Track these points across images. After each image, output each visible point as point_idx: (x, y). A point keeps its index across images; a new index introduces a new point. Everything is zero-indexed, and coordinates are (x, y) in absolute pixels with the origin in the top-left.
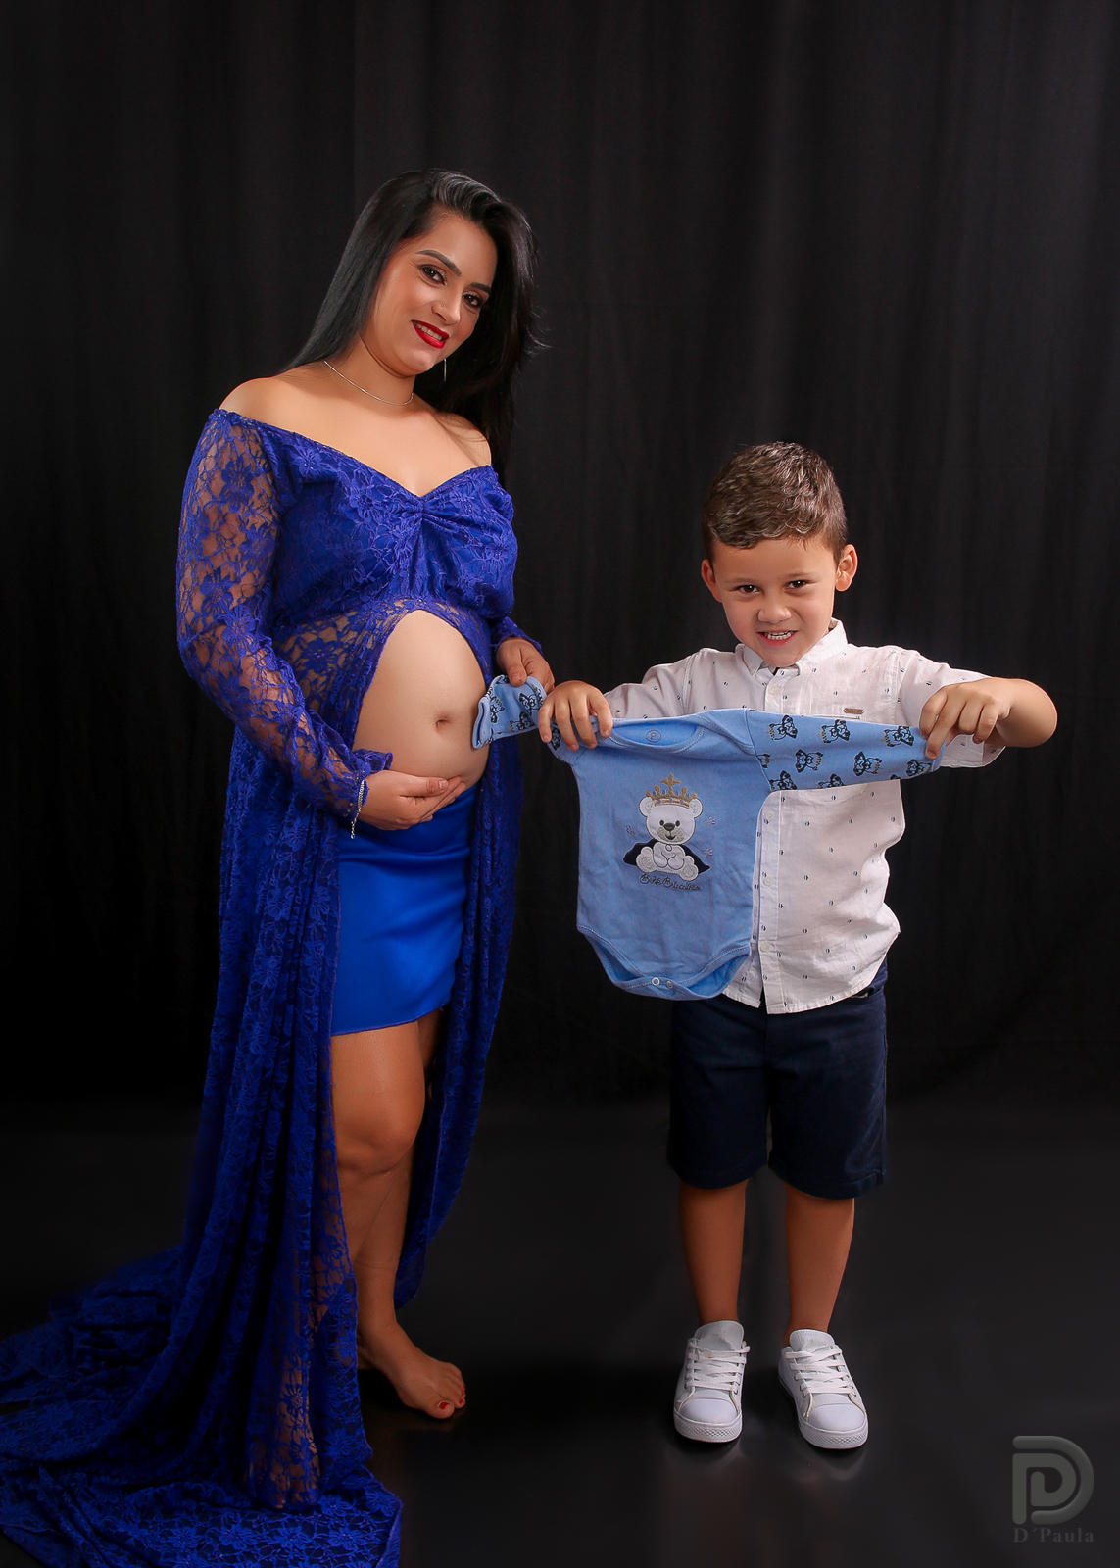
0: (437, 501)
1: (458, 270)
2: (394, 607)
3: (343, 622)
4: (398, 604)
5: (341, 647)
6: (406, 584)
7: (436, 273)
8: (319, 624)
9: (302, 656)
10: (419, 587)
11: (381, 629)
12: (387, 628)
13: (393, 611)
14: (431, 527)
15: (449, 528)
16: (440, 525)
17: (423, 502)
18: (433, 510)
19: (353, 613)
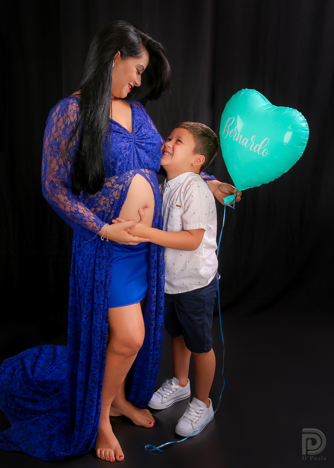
0: (138, 135)
3: (113, 180)
4: (131, 173)
6: (132, 166)
10: (136, 166)
11: (127, 184)
12: (129, 183)
13: (130, 176)
14: (137, 144)
15: (143, 143)
16: (140, 142)
17: (134, 136)
18: (137, 137)
19: (117, 177)
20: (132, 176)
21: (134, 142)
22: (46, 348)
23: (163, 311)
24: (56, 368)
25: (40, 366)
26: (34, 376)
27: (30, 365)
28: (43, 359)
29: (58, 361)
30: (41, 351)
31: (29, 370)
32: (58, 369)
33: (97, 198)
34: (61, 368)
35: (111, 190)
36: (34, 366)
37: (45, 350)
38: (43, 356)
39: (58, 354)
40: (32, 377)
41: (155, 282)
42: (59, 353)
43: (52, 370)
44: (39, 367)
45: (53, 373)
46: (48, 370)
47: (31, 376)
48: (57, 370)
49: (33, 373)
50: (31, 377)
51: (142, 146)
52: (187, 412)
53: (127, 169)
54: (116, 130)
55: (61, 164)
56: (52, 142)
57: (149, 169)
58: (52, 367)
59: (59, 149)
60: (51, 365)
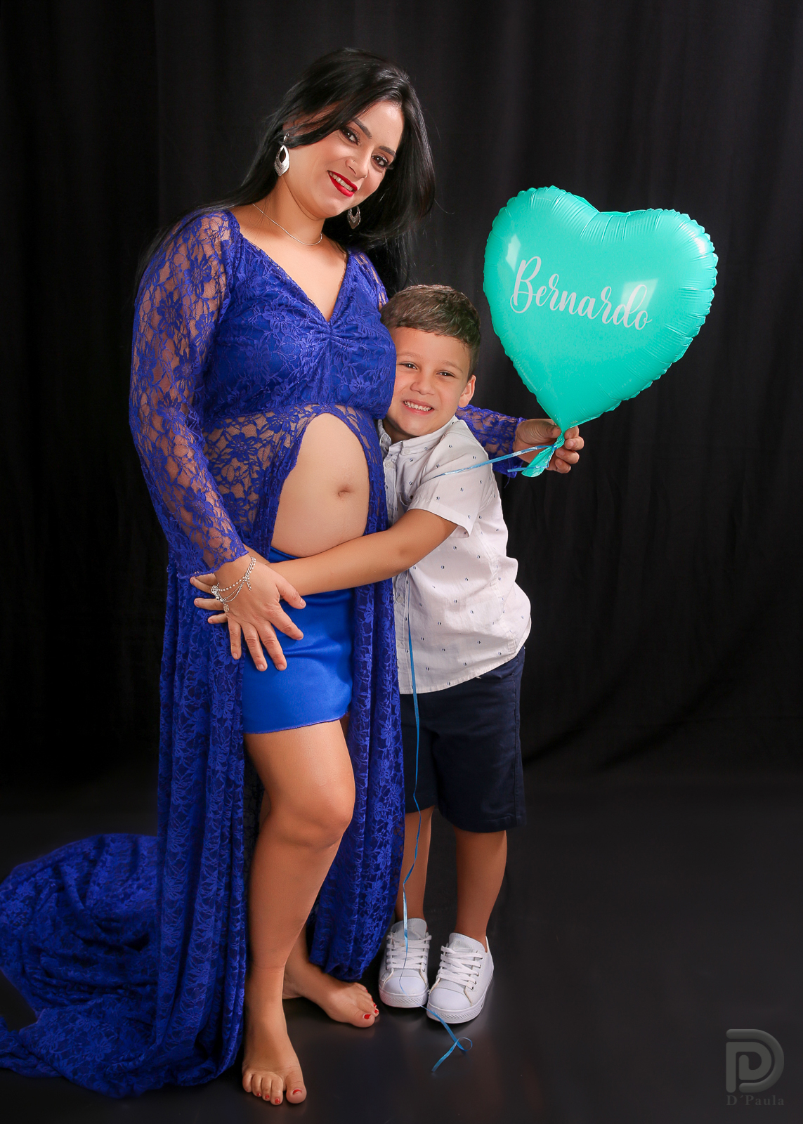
0: (340, 325)
1: (369, 133)
2: (304, 411)
3: (261, 421)
4: (308, 409)
5: (261, 442)
6: (314, 393)
7: (352, 134)
8: (241, 420)
9: (228, 446)
10: (325, 395)
11: (296, 430)
12: (300, 430)
13: (303, 415)
14: (336, 346)
15: (351, 347)
16: (344, 344)
17: (330, 326)
18: (338, 332)
19: (270, 415)
20: (309, 415)
21: (330, 343)
22: (113, 840)
24: (138, 888)
25: (100, 882)
26: (87, 904)
27: (75, 880)
28: (108, 865)
29: (143, 871)
30: (101, 846)
31: (75, 890)
32: (144, 889)
33: (218, 462)
34: (152, 886)
35: (253, 445)
36: (85, 882)
37: (112, 845)
38: (106, 859)
39: (143, 855)
40: (83, 908)
42: (145, 853)
43: (128, 891)
44: (99, 885)
45: (131, 898)
46: (121, 890)
47: (81, 904)
48: (141, 891)
49: (83, 898)
50: (80, 906)
51: (348, 353)
52: (443, 968)
53: (299, 398)
54: (294, 307)
55: (185, 352)
56: (162, 301)
57: (357, 407)
58: (130, 885)
59: (179, 316)
60: (127, 880)
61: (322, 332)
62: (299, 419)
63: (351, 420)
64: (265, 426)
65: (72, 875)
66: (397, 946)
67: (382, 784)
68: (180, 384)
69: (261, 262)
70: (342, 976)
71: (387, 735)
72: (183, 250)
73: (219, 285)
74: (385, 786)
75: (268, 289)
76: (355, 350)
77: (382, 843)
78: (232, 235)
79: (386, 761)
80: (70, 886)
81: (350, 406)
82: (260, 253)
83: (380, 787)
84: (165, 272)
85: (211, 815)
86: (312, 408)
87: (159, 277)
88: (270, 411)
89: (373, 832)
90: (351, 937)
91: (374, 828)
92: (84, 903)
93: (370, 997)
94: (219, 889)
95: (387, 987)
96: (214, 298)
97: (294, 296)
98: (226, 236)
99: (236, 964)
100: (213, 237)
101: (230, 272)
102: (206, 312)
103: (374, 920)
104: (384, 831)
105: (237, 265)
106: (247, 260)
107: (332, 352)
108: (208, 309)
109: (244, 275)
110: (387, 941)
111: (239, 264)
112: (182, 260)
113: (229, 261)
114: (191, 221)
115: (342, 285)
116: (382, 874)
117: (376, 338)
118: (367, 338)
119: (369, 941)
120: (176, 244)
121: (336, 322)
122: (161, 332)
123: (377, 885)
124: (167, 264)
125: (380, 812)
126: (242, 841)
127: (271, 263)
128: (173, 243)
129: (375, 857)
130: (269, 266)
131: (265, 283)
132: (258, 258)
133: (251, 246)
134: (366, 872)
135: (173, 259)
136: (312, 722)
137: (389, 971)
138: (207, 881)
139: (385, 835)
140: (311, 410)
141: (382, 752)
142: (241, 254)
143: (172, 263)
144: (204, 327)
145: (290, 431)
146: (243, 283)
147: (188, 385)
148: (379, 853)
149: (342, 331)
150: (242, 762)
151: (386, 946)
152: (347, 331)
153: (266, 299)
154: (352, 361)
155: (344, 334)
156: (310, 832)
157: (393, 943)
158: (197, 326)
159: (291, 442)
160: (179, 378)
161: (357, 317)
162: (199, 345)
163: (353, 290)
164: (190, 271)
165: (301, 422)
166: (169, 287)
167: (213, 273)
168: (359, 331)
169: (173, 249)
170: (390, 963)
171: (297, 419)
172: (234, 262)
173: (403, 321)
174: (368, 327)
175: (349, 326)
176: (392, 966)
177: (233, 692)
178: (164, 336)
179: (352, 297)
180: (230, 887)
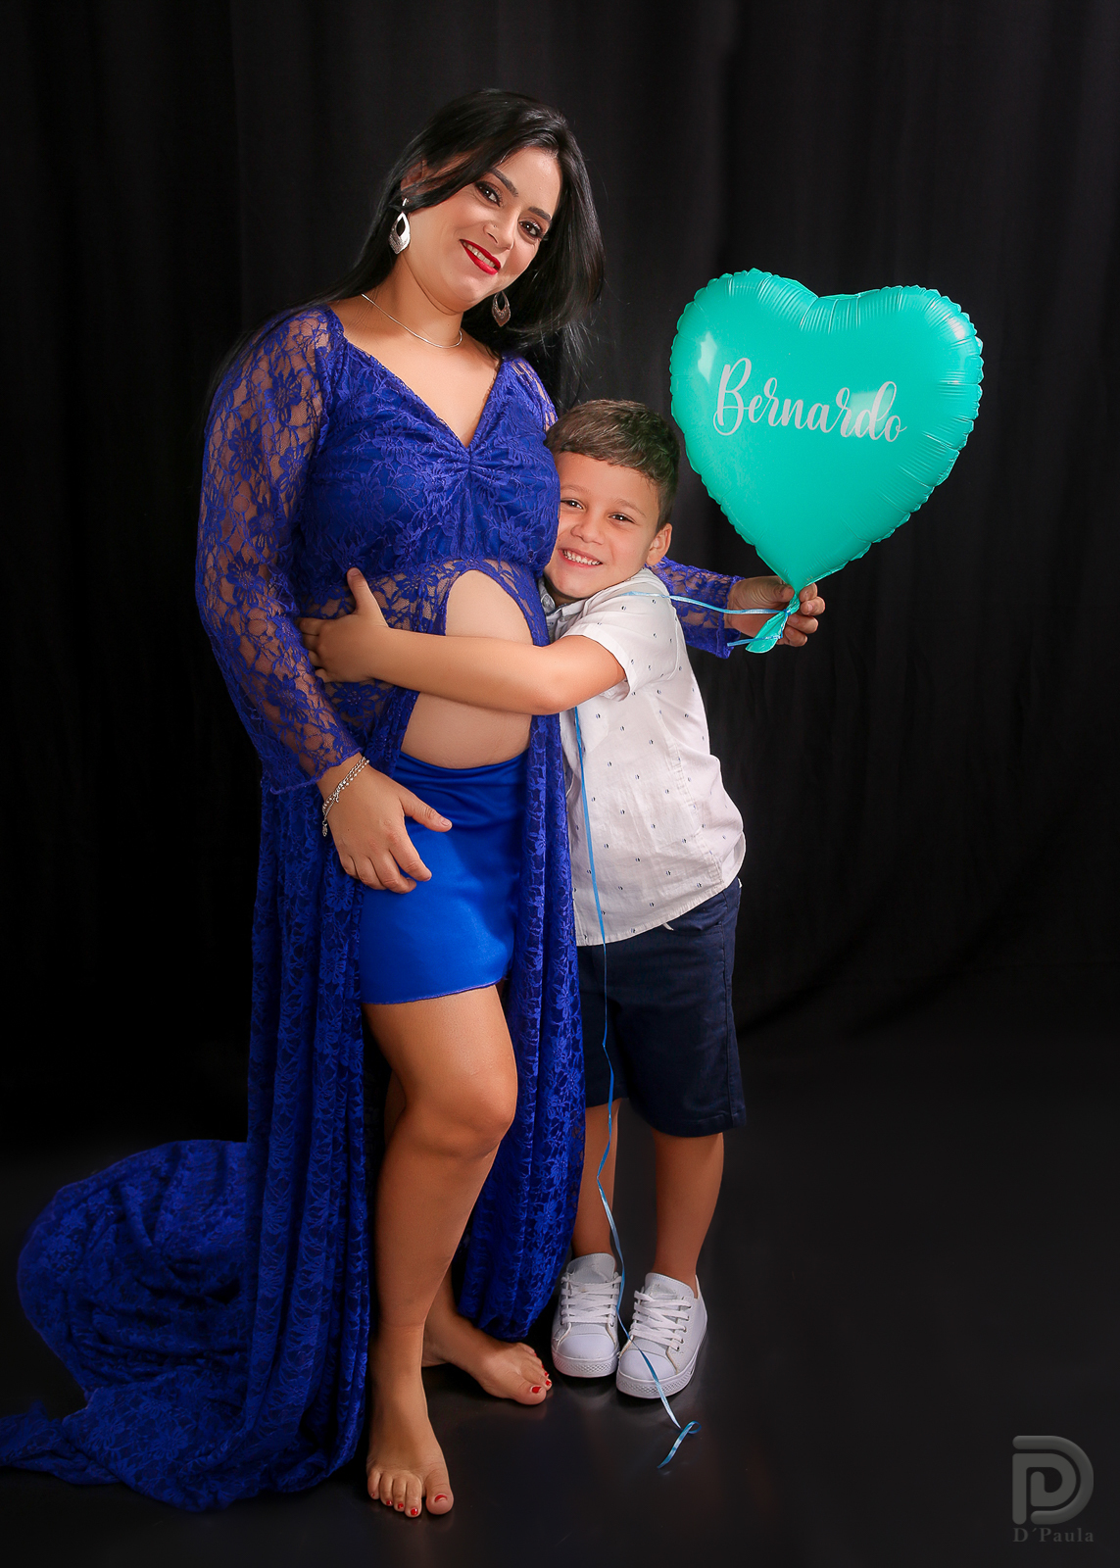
0: (483, 451)
1: (516, 191)
2: (444, 570)
3: (390, 588)
4: (449, 566)
5: (396, 616)
6: (454, 544)
7: (491, 192)
10: (469, 546)
11: (436, 596)
12: (442, 595)
13: (442, 575)
14: (478, 480)
15: (498, 479)
16: (489, 477)
17: (470, 453)
18: (480, 460)
19: (400, 577)
20: (450, 575)
21: (469, 473)
22: (192, 1150)
23: (565, 1025)
24: (226, 1215)
25: (175, 1207)
26: (157, 1239)
27: (140, 1205)
28: (184, 1183)
29: (232, 1190)
30: (175, 1158)
31: (141, 1219)
32: (232, 1217)
34: (244, 1212)
36: (153, 1208)
37: (191, 1155)
38: (182, 1175)
39: (232, 1169)
40: (150, 1244)
41: (539, 927)
42: (235, 1166)
43: (212, 1219)
44: (172, 1212)
45: (216, 1230)
46: (201, 1219)
47: (147, 1239)
48: (230, 1219)
49: (151, 1230)
50: (147, 1242)
51: (494, 488)
52: (638, 1321)
53: (435, 553)
54: (415, 430)
55: (264, 499)
56: (235, 432)
57: (513, 561)
58: (215, 1211)
59: (258, 451)
60: (211, 1205)
61: (456, 461)
62: (438, 581)
63: (505, 578)
64: (396, 593)
65: (136, 1198)
66: (575, 1291)
67: (557, 1070)
68: (258, 540)
69: (371, 373)
70: (501, 1334)
71: (564, 1005)
72: (264, 365)
73: (313, 408)
74: (561, 1073)
75: (381, 409)
76: (504, 484)
77: (556, 1149)
78: (332, 340)
79: (562, 1038)
80: (134, 1214)
81: (504, 560)
82: (369, 361)
83: (555, 1073)
84: (240, 394)
85: (318, 1115)
86: (453, 565)
87: (233, 400)
88: (399, 573)
89: (546, 1136)
90: (513, 1279)
91: (547, 1130)
92: (152, 1237)
93: (540, 1362)
94: (331, 1215)
95: (562, 1347)
96: (305, 425)
97: (418, 416)
98: (323, 341)
99: (357, 1319)
100: (305, 343)
101: (329, 388)
102: (294, 444)
103: (545, 1254)
104: (559, 1133)
105: (336, 379)
106: (352, 373)
107: (473, 487)
108: (298, 440)
109: (347, 392)
110: (562, 1285)
111: (340, 378)
112: (262, 377)
113: (326, 374)
114: (277, 325)
115: (489, 398)
116: (556, 1191)
117: (533, 467)
118: (520, 467)
119: (539, 1284)
120: (255, 356)
121: (478, 446)
122: (233, 472)
123: (550, 1207)
124: (244, 383)
125: (555, 1108)
126: (362, 1150)
127: (384, 373)
128: (252, 356)
129: (548, 1170)
130: (382, 378)
131: (375, 401)
132: (366, 368)
133: (358, 354)
134: (537, 1190)
135: (251, 377)
136: (460, 988)
137: (565, 1327)
138: (316, 1204)
139: (561, 1139)
140: (452, 568)
141: (558, 1027)
142: (344, 364)
143: (249, 381)
144: (292, 464)
145: (428, 598)
146: (346, 403)
147: (268, 543)
148: (552, 1163)
149: (487, 459)
150: (360, 1043)
151: (560, 1291)
152: (494, 457)
153: (377, 421)
154: (501, 499)
155: (488, 463)
156: (458, 1137)
157: (570, 1288)
158: (283, 462)
159: (432, 611)
160: (256, 532)
161: (509, 438)
162: (285, 488)
163: (504, 405)
164: (273, 391)
165: (442, 584)
166: (246, 414)
167: (303, 392)
168: (510, 457)
169: (251, 364)
170: (566, 1315)
171: (436, 581)
172: (333, 374)
173: (569, 443)
174: (521, 452)
175: (497, 452)
176: (569, 1319)
177: (346, 948)
178: (237, 477)
179: (502, 413)
180: (346, 1212)
